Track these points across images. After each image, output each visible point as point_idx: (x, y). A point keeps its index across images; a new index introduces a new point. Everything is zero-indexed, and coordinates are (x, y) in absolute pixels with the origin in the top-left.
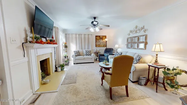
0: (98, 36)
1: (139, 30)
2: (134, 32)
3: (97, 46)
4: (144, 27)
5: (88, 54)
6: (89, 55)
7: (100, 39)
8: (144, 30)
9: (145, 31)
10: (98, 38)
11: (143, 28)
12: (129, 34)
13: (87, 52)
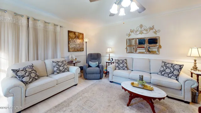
0: (72, 32)
1: (147, 30)
2: (138, 33)
3: (71, 50)
4: (153, 27)
5: (61, 68)
6: (64, 72)
7: (75, 37)
8: (154, 30)
9: (155, 32)
10: (72, 35)
11: (151, 29)
12: (129, 35)
13: (60, 64)
